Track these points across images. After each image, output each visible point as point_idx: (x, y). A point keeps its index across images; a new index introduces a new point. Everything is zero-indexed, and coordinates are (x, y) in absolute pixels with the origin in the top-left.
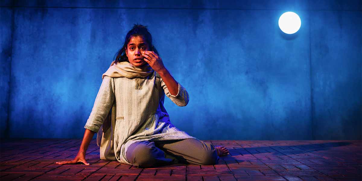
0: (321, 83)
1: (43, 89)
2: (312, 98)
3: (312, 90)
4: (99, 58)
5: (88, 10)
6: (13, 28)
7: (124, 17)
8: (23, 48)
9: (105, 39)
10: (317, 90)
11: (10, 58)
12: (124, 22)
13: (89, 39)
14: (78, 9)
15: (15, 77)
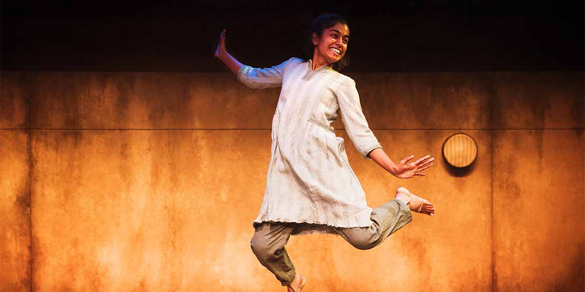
0: (508, 244)
1: (83, 257)
2: (493, 267)
3: (493, 253)
4: (166, 208)
5: (146, 134)
6: (31, 163)
7: (202, 143)
8: (48, 193)
9: (174, 179)
10: (500, 253)
11: (29, 209)
12: (202, 152)
13: (149, 179)
14: (129, 131)
15: (37, 239)
